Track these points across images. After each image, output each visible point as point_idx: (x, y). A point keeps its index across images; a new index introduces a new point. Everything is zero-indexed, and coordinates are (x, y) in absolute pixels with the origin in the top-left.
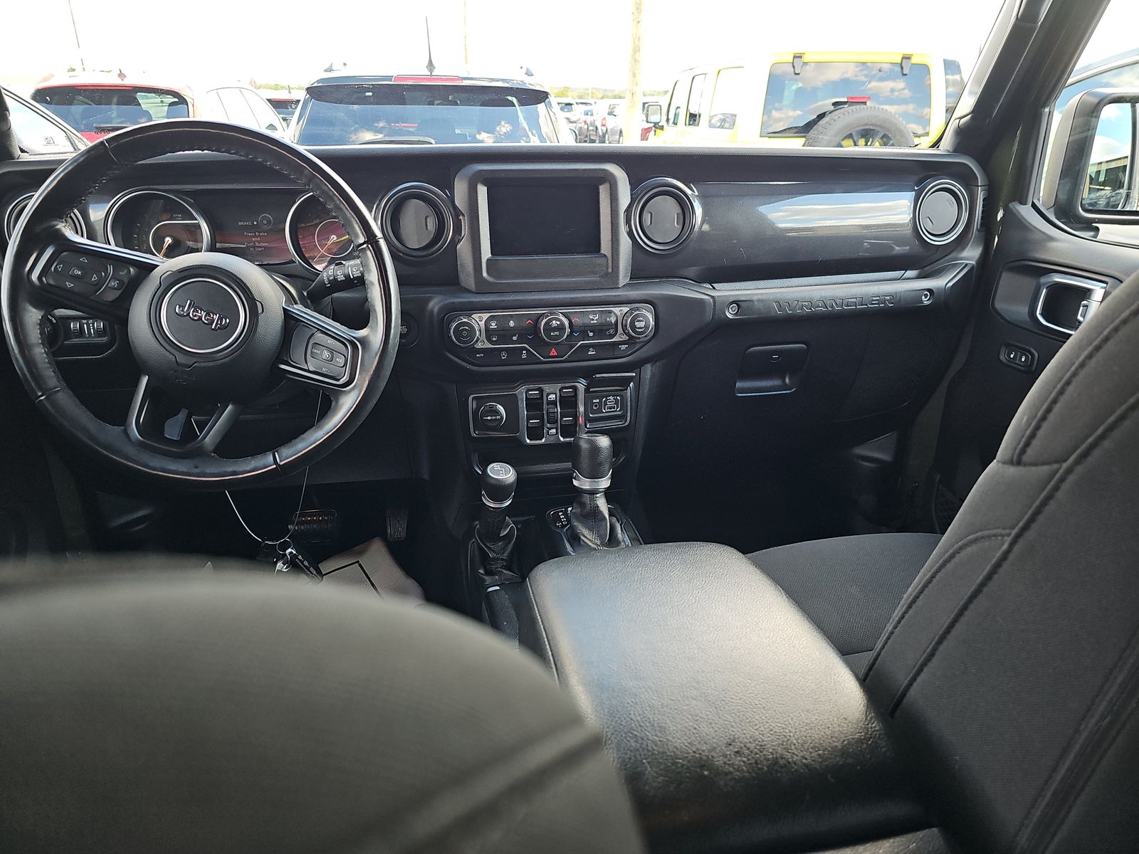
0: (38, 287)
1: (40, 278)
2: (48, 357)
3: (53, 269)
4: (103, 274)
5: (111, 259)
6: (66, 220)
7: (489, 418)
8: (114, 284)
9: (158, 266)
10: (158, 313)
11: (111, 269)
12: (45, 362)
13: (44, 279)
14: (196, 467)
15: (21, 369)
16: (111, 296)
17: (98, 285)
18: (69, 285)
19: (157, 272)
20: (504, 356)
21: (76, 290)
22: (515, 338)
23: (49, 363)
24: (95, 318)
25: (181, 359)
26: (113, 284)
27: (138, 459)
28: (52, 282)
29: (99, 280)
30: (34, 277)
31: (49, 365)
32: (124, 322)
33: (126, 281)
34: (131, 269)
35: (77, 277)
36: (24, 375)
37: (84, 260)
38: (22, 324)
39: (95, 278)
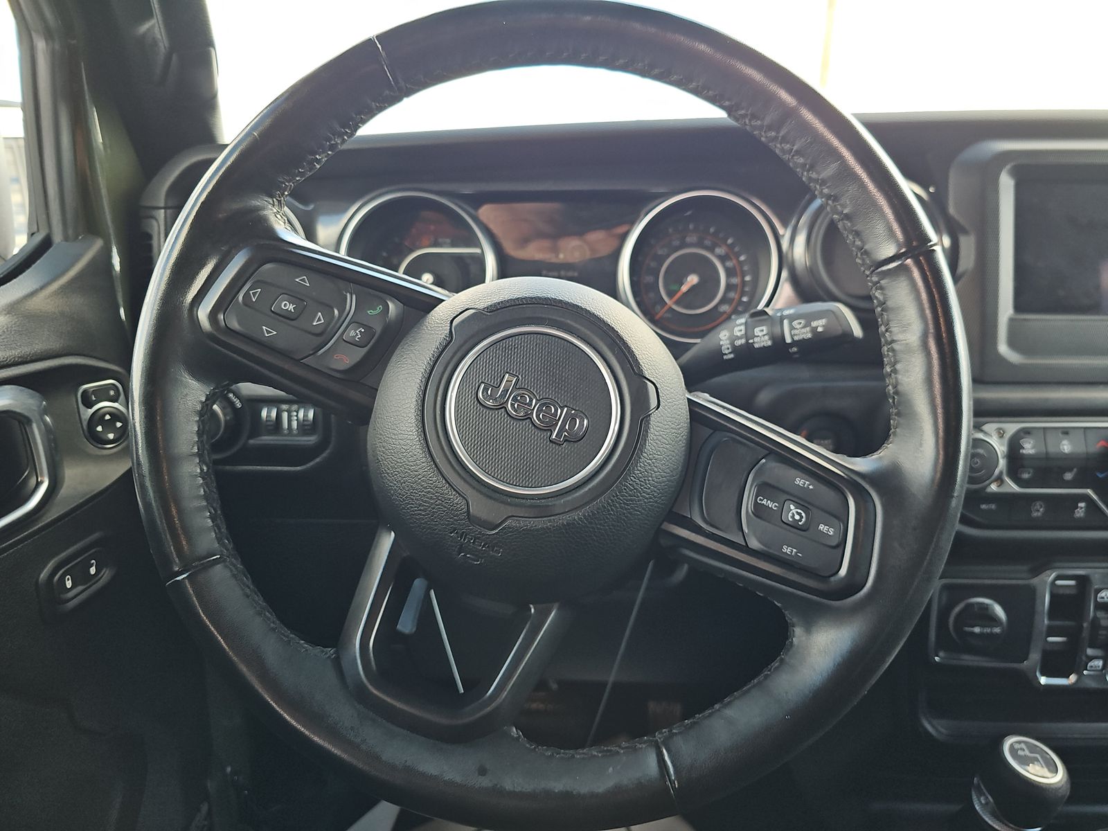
0: (210, 336)
1: (213, 316)
2: (206, 484)
3: (241, 298)
4: (336, 312)
5: (355, 282)
6: (279, 202)
7: (977, 630)
8: (355, 333)
9: (443, 301)
10: (439, 398)
11: (351, 302)
12: (199, 497)
13: (221, 317)
14: (482, 771)
15: (147, 505)
16: (345, 359)
17: (323, 335)
18: (268, 332)
19: (441, 314)
20: (1038, 511)
21: (281, 344)
22: (1068, 476)
23: (206, 497)
24: (302, 401)
25: (480, 507)
26: (352, 333)
27: (358, 740)
28: (235, 324)
29: (327, 324)
30: (203, 313)
31: (204, 503)
32: (363, 414)
33: (378, 329)
34: (391, 305)
35: (286, 316)
36: (152, 521)
37: (303, 280)
38: (166, 414)
39: (319, 320)
